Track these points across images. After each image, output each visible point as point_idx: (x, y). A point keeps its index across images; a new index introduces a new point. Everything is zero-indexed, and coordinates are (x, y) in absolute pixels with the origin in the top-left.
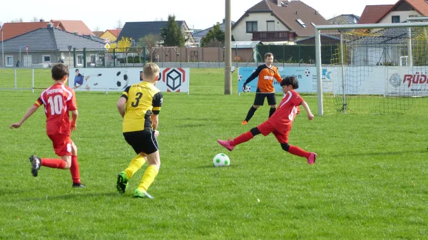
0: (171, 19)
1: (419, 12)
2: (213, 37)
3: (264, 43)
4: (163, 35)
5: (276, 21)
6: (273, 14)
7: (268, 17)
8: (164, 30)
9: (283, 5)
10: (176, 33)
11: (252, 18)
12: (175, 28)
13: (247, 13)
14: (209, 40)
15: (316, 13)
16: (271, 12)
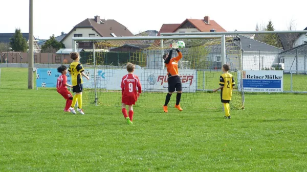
0: (18, 32)
1: (198, 29)
2: (49, 45)
3: (86, 50)
4: (11, 43)
5: (96, 34)
6: (93, 29)
7: (90, 31)
8: (12, 39)
9: (101, 23)
10: (21, 42)
11: (78, 31)
12: (20, 38)
13: (75, 28)
14: (46, 47)
15: (125, 29)
16: (92, 27)
